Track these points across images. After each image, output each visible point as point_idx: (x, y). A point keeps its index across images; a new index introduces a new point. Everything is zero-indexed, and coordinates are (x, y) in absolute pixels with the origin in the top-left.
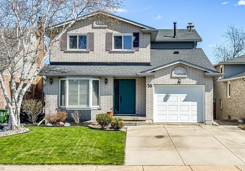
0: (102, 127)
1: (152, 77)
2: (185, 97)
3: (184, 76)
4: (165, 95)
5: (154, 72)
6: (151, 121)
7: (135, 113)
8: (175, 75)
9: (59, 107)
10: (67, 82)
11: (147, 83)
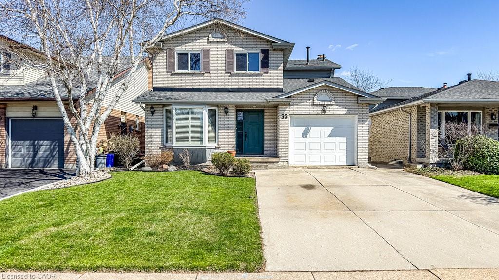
0: (221, 172)
1: (288, 104)
2: (330, 132)
3: (330, 103)
4: (303, 128)
5: (290, 97)
6: (285, 163)
7: (263, 154)
8: (319, 101)
9: (163, 145)
10: (174, 112)
11: (280, 113)
